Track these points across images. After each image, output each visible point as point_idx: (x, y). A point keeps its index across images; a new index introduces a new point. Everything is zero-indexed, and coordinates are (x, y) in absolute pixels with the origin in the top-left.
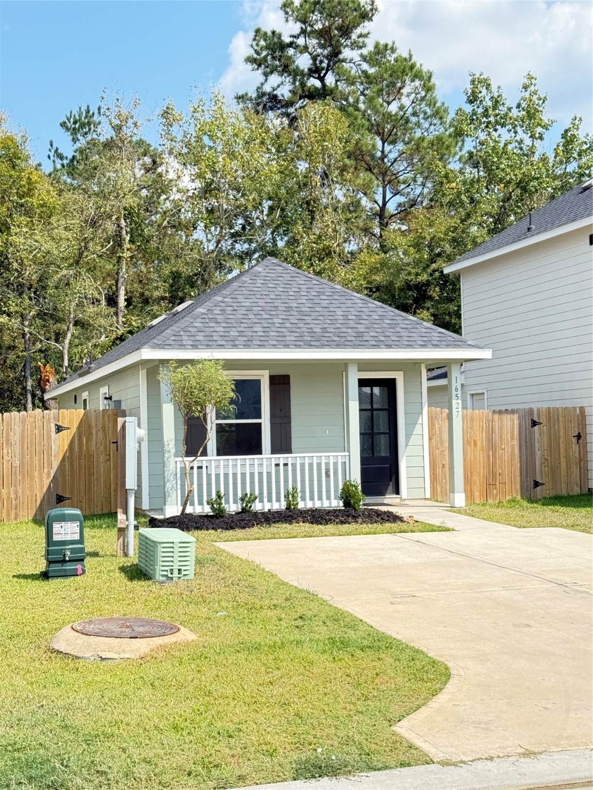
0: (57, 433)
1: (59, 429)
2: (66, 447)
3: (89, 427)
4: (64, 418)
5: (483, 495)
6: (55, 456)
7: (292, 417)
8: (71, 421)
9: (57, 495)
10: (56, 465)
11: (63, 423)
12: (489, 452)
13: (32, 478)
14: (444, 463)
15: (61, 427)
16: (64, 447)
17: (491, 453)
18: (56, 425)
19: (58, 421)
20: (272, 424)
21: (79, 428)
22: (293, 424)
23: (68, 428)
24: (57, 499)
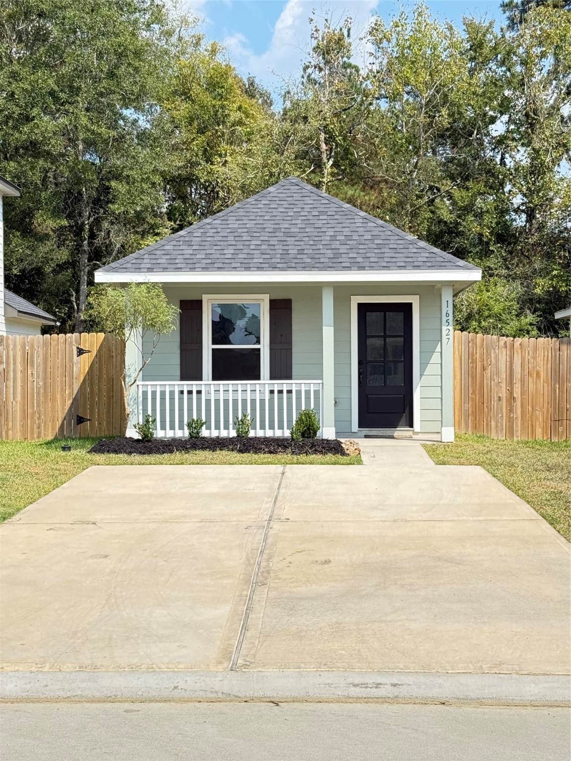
0: (78, 356)
1: (81, 352)
2: (87, 369)
3: (109, 351)
4: (85, 342)
5: (546, 432)
6: (76, 378)
7: (293, 343)
8: (92, 345)
9: (78, 416)
10: (76, 387)
11: (85, 347)
12: (555, 385)
13: (54, 400)
14: (500, 395)
15: (82, 350)
16: (85, 370)
17: (558, 386)
18: (78, 348)
19: (80, 344)
20: (271, 349)
21: (99, 351)
22: (294, 350)
23: (89, 352)
24: (78, 420)
